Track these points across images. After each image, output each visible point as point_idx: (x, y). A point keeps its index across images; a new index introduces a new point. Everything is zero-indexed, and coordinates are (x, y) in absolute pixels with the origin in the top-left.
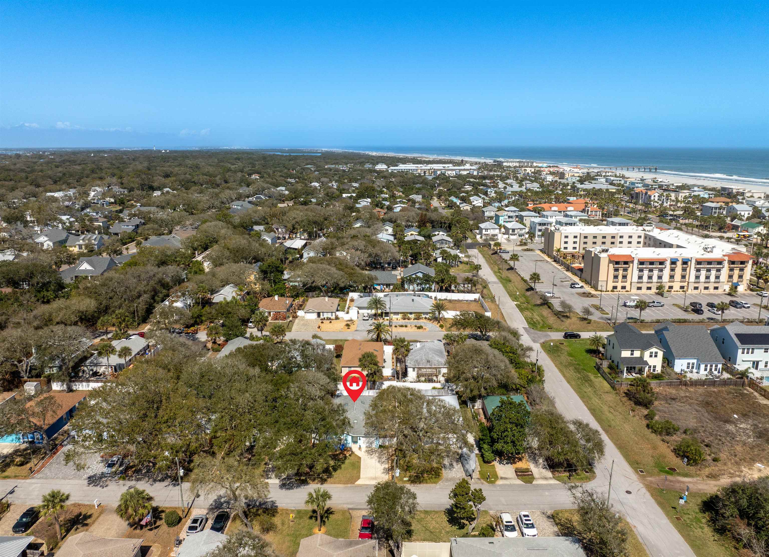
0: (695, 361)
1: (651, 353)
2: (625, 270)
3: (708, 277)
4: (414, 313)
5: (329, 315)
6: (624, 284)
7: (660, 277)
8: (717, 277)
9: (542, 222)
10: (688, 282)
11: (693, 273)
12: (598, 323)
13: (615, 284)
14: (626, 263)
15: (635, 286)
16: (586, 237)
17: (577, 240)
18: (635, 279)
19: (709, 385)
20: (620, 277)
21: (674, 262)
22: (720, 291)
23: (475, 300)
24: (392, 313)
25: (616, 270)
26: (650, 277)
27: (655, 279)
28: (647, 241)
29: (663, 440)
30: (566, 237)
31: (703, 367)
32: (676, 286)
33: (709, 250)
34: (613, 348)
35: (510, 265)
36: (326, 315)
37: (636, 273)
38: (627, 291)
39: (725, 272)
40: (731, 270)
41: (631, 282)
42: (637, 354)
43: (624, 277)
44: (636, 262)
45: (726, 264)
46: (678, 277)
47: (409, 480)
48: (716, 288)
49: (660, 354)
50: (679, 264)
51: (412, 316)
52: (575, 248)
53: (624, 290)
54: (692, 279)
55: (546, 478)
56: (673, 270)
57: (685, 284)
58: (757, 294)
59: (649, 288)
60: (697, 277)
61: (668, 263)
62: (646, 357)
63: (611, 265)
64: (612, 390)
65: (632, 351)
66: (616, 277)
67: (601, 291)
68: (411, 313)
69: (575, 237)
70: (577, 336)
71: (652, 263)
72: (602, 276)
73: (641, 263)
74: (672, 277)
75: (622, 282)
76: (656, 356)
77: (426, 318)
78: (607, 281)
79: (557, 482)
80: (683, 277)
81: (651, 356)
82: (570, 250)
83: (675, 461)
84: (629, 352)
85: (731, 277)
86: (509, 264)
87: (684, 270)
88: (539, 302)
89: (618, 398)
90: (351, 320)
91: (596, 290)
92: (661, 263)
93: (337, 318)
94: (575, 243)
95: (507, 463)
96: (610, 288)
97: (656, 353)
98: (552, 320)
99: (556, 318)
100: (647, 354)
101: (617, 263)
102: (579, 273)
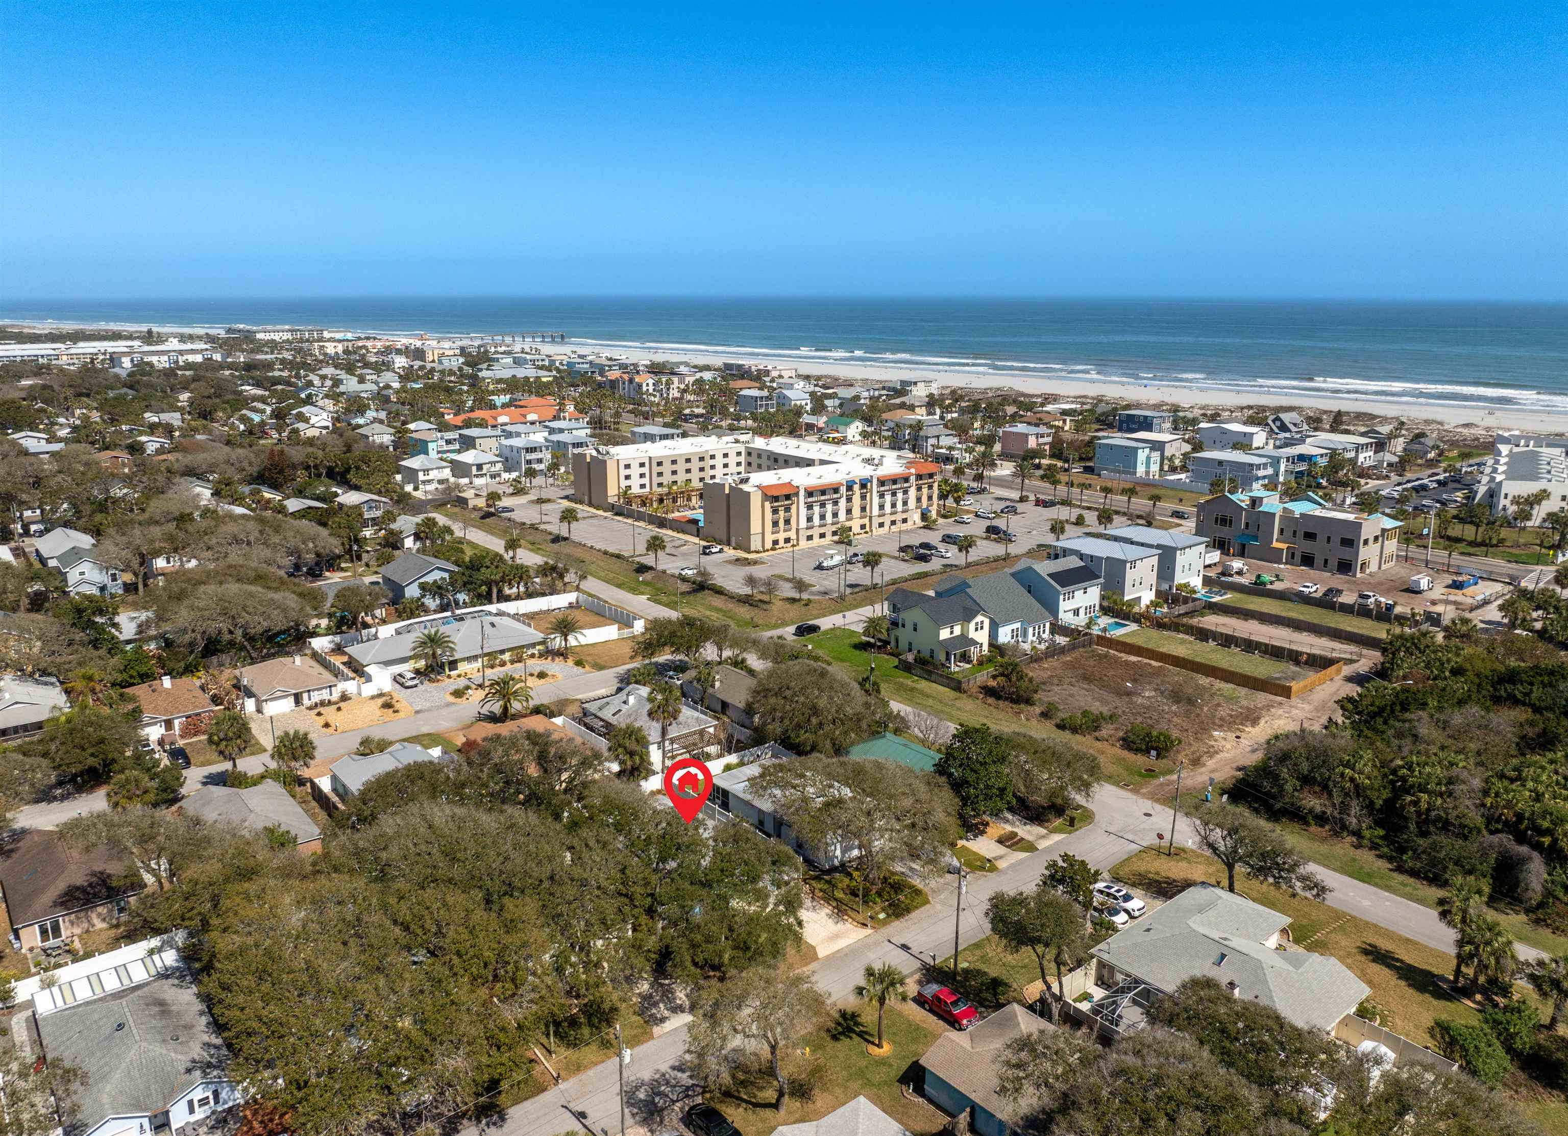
0: (1018, 625)
1: (977, 624)
2: (788, 509)
3: (894, 505)
4: (509, 650)
5: (325, 695)
6: (786, 535)
7: (835, 515)
8: (905, 503)
9: (528, 446)
10: (871, 517)
11: (876, 500)
12: (820, 602)
13: (775, 537)
14: (788, 497)
15: (804, 534)
16: (660, 464)
17: (646, 470)
18: (803, 523)
19: (1059, 654)
20: (781, 523)
21: (850, 488)
22: (909, 525)
23: (571, 606)
24: (463, 660)
25: (775, 511)
26: (822, 517)
27: (829, 518)
28: (754, 460)
29: (1097, 739)
30: (627, 466)
31: (1031, 630)
32: (856, 529)
33: (876, 462)
34: (915, 629)
35: (550, 534)
36: (316, 697)
37: (803, 511)
38: (793, 546)
39: (912, 492)
40: (919, 489)
41: (798, 530)
42: (957, 630)
43: (787, 522)
44: (802, 493)
45: (913, 478)
46: (856, 511)
47: (888, 916)
48: (905, 521)
49: (987, 622)
50: (856, 488)
51: (507, 657)
52: (643, 486)
53: (789, 545)
54: (876, 511)
55: (1043, 837)
56: (849, 500)
57: (866, 521)
58: (956, 521)
59: (822, 536)
60: (882, 507)
61: (843, 489)
62: (972, 634)
63: (767, 505)
64: (958, 694)
65: (952, 627)
66: (775, 524)
67: (758, 552)
68: (502, 652)
69: (642, 465)
70: (814, 629)
71: (823, 493)
72: (755, 526)
73: (810, 494)
74: (849, 511)
75: (785, 531)
76: (982, 628)
77: (533, 656)
78: (763, 534)
79: (1063, 836)
80: (863, 509)
81: (976, 629)
82: (636, 490)
83: (1140, 760)
84: (949, 630)
85: (919, 500)
86: (545, 531)
87: (863, 497)
88: (685, 587)
89: (979, 702)
90: (381, 695)
91: (749, 551)
92: (836, 490)
93: (344, 698)
94: (642, 476)
95: (976, 836)
96: (768, 545)
97: (982, 622)
98: (744, 612)
99: (747, 606)
100: (972, 626)
101: (776, 499)
102: (693, 528)
